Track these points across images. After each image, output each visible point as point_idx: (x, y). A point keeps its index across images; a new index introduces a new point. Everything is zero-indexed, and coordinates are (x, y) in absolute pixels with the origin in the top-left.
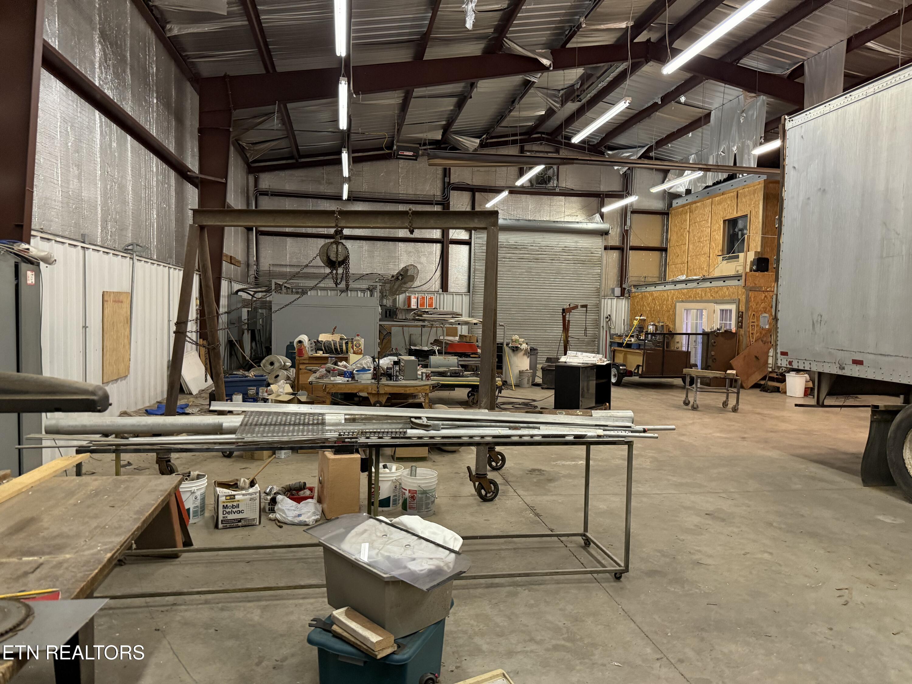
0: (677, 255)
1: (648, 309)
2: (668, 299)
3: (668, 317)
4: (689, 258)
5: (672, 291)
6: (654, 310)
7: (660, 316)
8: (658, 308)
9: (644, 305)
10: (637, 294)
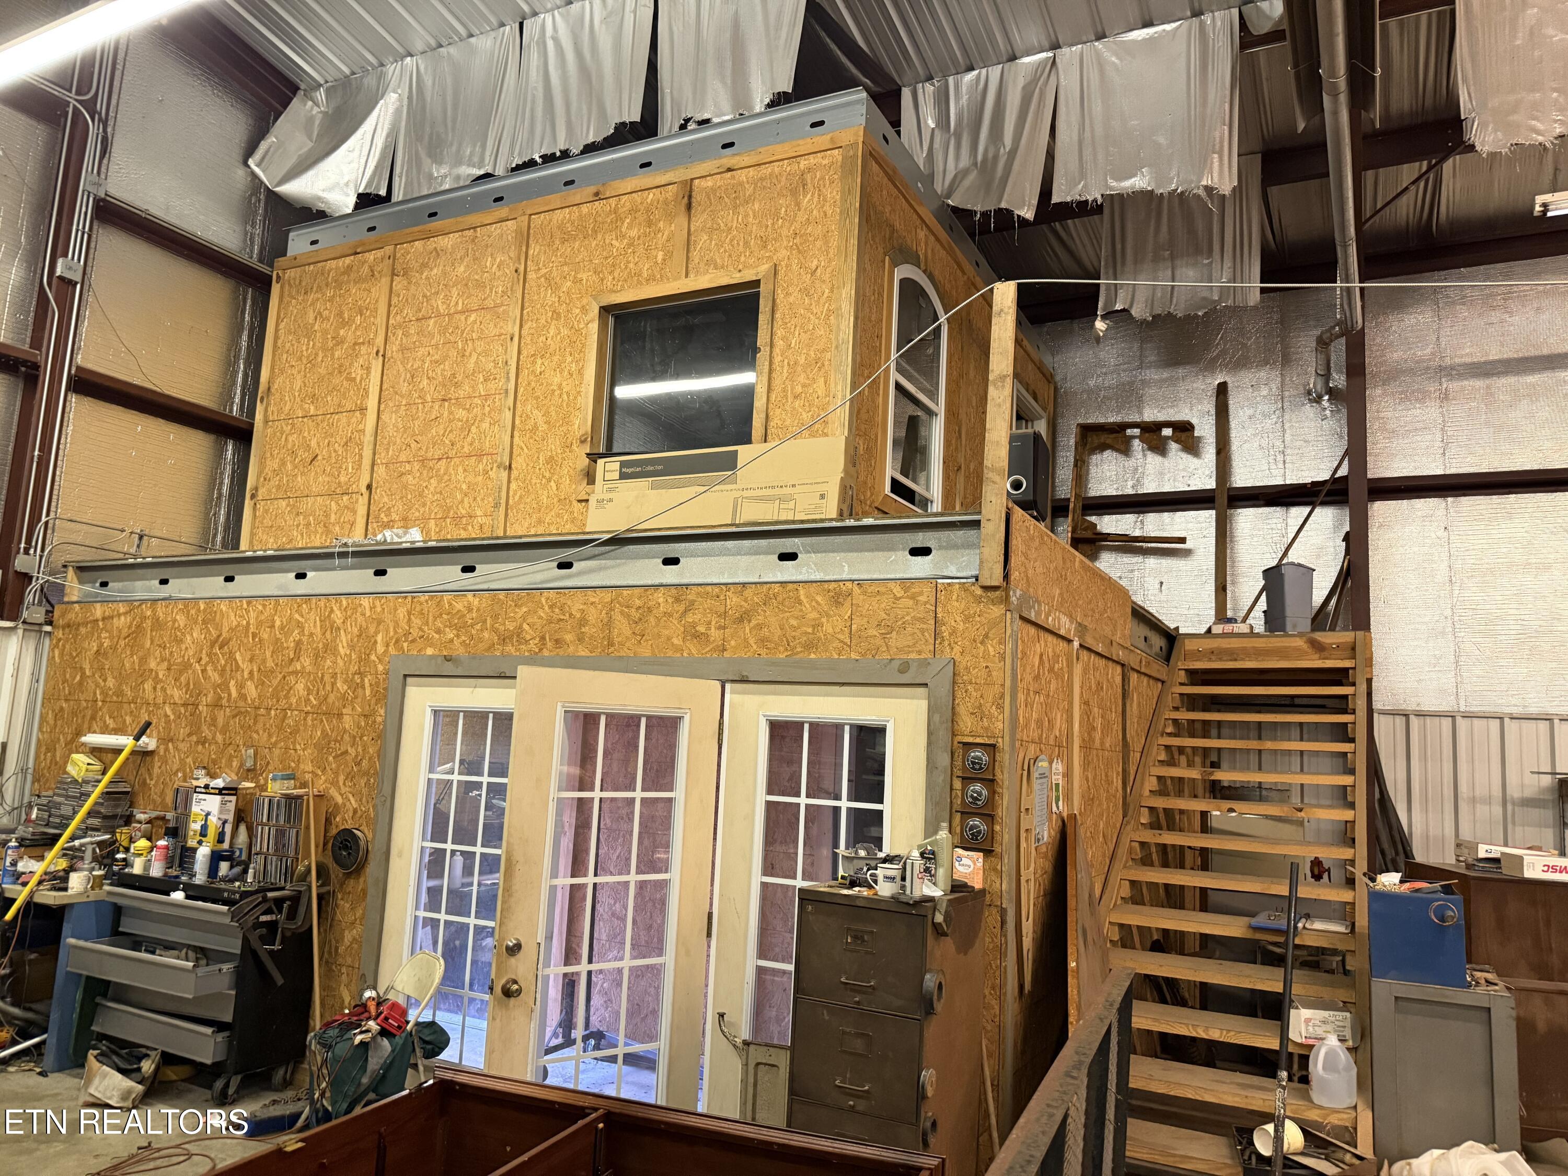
0: (308, 456)
1: (177, 694)
2: (330, 649)
3: (324, 746)
4: (381, 471)
5: (365, 602)
6: (217, 705)
7: (261, 737)
8: (251, 690)
9: (143, 674)
10: (98, 611)
